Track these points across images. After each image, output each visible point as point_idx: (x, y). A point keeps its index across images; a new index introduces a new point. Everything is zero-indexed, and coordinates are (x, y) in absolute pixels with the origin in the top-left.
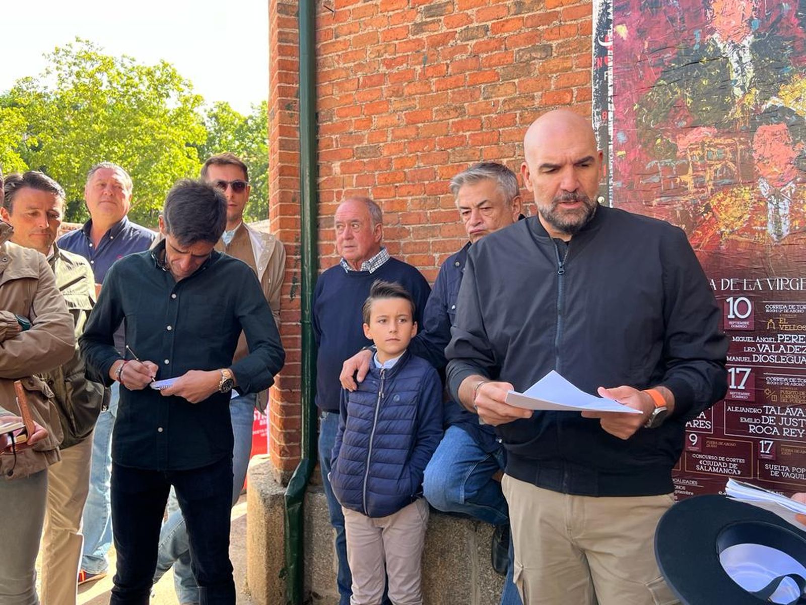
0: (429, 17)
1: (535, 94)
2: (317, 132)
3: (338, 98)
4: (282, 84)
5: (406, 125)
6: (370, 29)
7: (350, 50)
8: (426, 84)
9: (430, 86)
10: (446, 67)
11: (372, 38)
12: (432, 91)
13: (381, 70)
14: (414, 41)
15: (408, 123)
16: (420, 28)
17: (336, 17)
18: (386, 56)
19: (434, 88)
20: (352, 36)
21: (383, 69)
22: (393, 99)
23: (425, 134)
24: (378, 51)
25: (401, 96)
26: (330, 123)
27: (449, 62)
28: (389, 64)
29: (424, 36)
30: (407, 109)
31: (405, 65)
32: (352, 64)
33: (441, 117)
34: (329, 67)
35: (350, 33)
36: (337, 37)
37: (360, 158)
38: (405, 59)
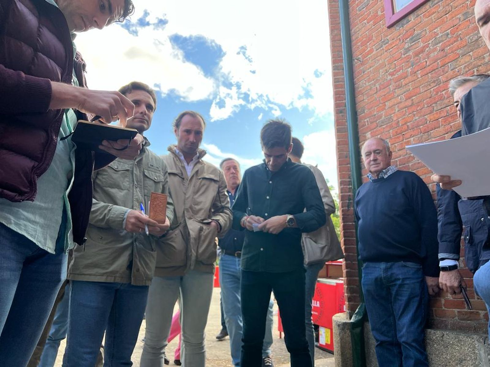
0: (412, 43)
1: (485, 55)
2: (357, 121)
3: (367, 101)
4: (338, 102)
5: (405, 101)
6: (381, 62)
7: (371, 75)
8: (414, 75)
9: (417, 76)
10: (425, 63)
11: (382, 66)
12: (418, 78)
13: (388, 79)
14: (405, 57)
15: (406, 99)
16: (408, 50)
17: (363, 64)
18: (391, 70)
19: (419, 76)
20: (372, 69)
21: (389, 77)
22: (396, 91)
23: (417, 101)
24: (386, 70)
25: (401, 87)
26: (363, 114)
27: (427, 60)
28: (392, 74)
29: (411, 53)
30: (404, 93)
31: (401, 71)
32: (373, 82)
33: (426, 89)
34: (361, 88)
35: (371, 67)
36: (363, 73)
37: (381, 126)
38: (401, 68)
